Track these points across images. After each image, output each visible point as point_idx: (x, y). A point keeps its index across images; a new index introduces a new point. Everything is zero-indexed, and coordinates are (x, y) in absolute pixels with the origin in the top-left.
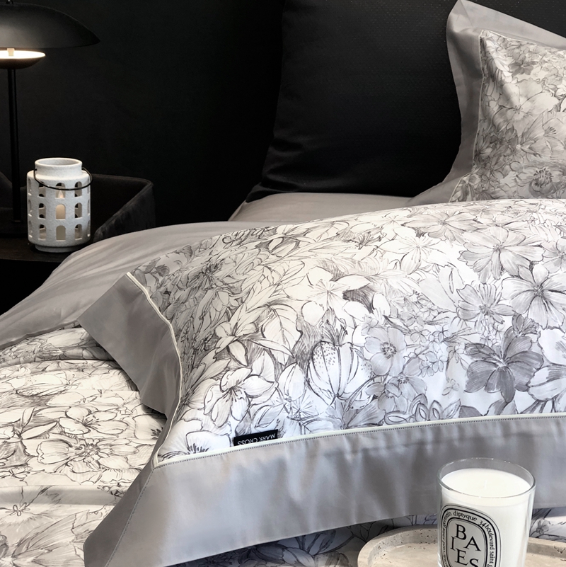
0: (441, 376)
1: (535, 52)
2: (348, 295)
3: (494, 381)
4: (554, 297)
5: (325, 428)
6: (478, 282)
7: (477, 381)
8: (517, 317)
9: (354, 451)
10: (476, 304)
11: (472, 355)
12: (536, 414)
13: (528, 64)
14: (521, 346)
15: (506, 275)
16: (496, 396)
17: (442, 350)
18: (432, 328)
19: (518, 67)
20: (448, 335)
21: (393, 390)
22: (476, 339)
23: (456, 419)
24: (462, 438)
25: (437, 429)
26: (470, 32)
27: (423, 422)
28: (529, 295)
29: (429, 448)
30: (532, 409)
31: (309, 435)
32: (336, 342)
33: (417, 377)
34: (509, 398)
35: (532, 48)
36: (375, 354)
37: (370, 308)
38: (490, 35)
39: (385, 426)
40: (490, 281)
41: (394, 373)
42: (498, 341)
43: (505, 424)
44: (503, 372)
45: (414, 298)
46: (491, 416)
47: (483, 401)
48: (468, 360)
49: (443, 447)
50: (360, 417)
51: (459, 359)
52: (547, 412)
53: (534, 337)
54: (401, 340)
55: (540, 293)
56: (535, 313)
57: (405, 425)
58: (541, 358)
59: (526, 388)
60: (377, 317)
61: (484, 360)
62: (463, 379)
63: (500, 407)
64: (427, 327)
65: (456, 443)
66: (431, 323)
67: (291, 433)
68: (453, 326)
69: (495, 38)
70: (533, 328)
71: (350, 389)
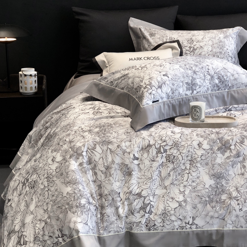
0: (182, 88)
1: (155, 31)
2: (164, 75)
3: (190, 89)
4: (197, 73)
5: (165, 99)
6: (184, 71)
7: (188, 89)
8: (192, 77)
9: (170, 103)
10: (185, 75)
11: (186, 84)
12: (197, 94)
13: (154, 34)
14: (194, 82)
15: (188, 70)
16: (191, 92)
17: (181, 84)
18: (179, 80)
19: (151, 35)
20: (182, 81)
21: (175, 92)
22: (186, 81)
23: (185, 96)
24: (186, 100)
25: (182, 99)
26: (136, 26)
27: (180, 97)
28: (193, 73)
29: (181, 102)
30: (196, 94)
31: (163, 101)
32: (164, 84)
33: (178, 89)
34: (193, 92)
35: (154, 30)
36: (171, 85)
37: (168, 77)
38: (141, 27)
39: (174, 98)
40: (186, 71)
41: (175, 89)
42: (190, 82)
43: (193, 97)
44: (192, 87)
45: (175, 75)
46: (190, 96)
47: (189, 93)
48: (186, 85)
49: (183, 102)
50: (170, 97)
51: (184, 85)
52: (199, 94)
53: (195, 80)
54: (175, 83)
55: (195, 72)
56: (195, 76)
57: (177, 98)
58: (197, 84)
59: (195, 90)
60: (170, 79)
61: (188, 85)
62: (185, 89)
63: (192, 93)
64: (178, 80)
65: (185, 101)
66: (179, 79)
67: (160, 101)
68: (182, 79)
69: (143, 28)
70: (195, 79)
71: (168, 92)
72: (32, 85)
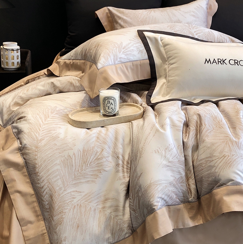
72: (13, 61)
